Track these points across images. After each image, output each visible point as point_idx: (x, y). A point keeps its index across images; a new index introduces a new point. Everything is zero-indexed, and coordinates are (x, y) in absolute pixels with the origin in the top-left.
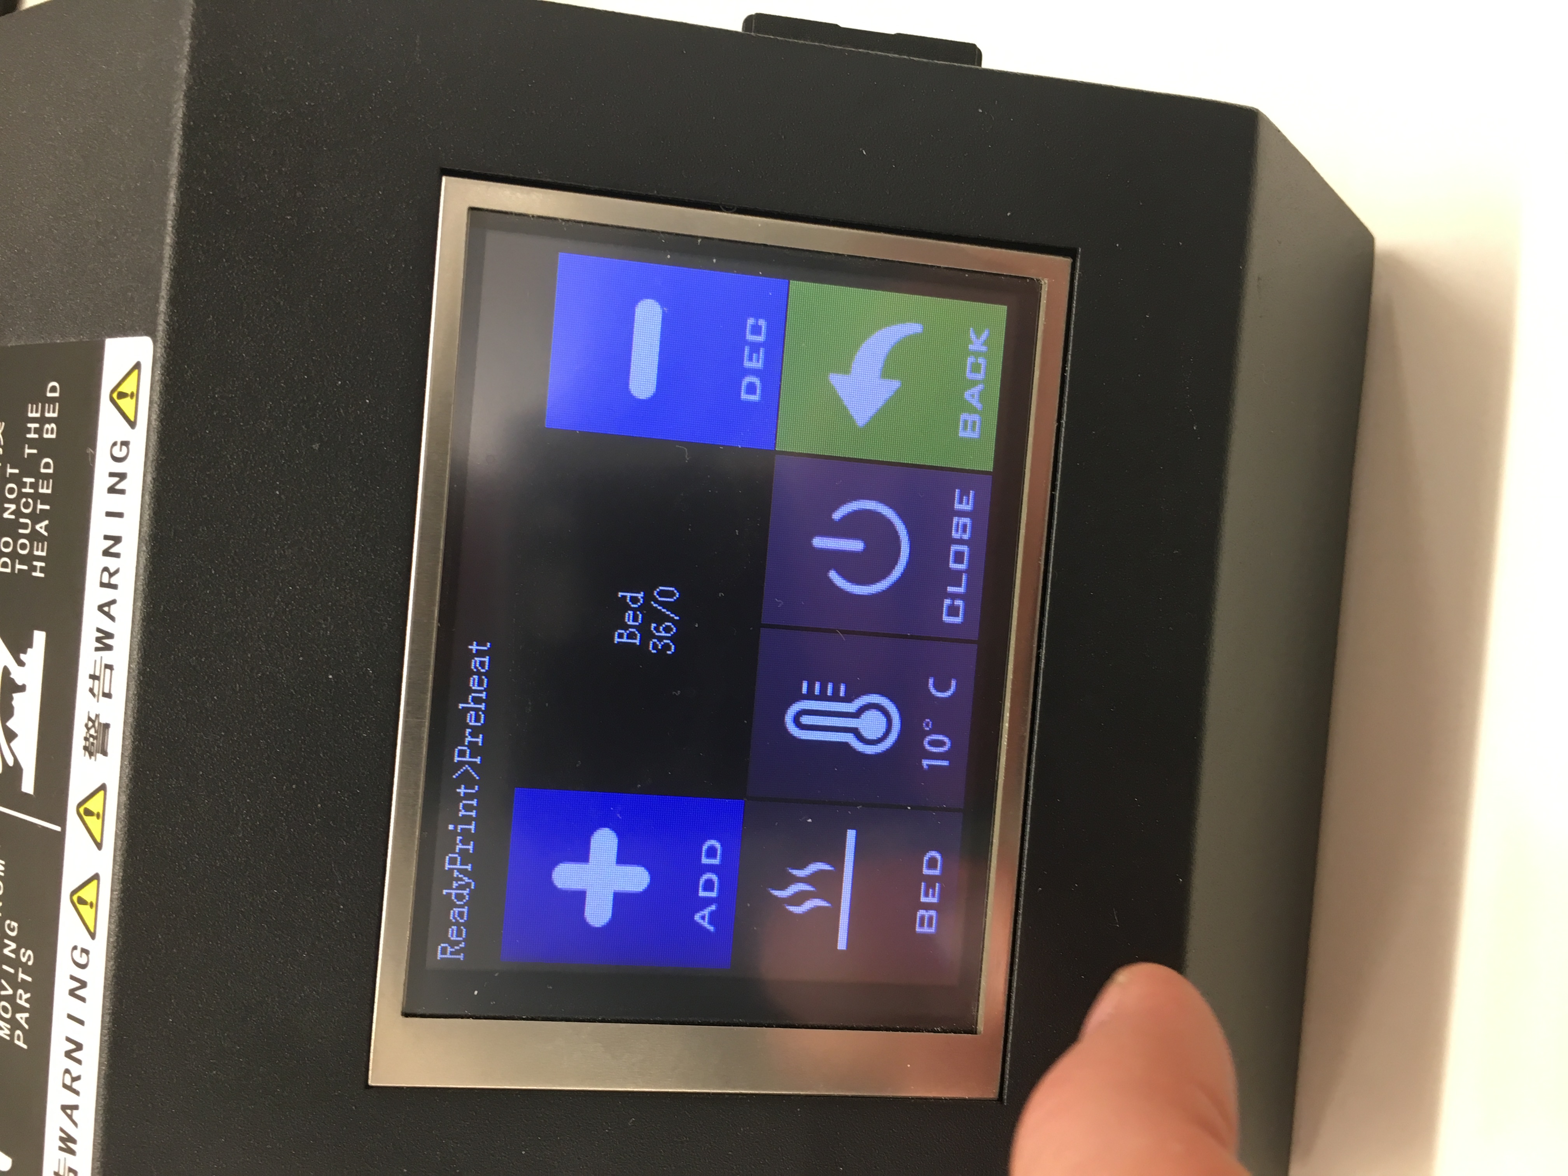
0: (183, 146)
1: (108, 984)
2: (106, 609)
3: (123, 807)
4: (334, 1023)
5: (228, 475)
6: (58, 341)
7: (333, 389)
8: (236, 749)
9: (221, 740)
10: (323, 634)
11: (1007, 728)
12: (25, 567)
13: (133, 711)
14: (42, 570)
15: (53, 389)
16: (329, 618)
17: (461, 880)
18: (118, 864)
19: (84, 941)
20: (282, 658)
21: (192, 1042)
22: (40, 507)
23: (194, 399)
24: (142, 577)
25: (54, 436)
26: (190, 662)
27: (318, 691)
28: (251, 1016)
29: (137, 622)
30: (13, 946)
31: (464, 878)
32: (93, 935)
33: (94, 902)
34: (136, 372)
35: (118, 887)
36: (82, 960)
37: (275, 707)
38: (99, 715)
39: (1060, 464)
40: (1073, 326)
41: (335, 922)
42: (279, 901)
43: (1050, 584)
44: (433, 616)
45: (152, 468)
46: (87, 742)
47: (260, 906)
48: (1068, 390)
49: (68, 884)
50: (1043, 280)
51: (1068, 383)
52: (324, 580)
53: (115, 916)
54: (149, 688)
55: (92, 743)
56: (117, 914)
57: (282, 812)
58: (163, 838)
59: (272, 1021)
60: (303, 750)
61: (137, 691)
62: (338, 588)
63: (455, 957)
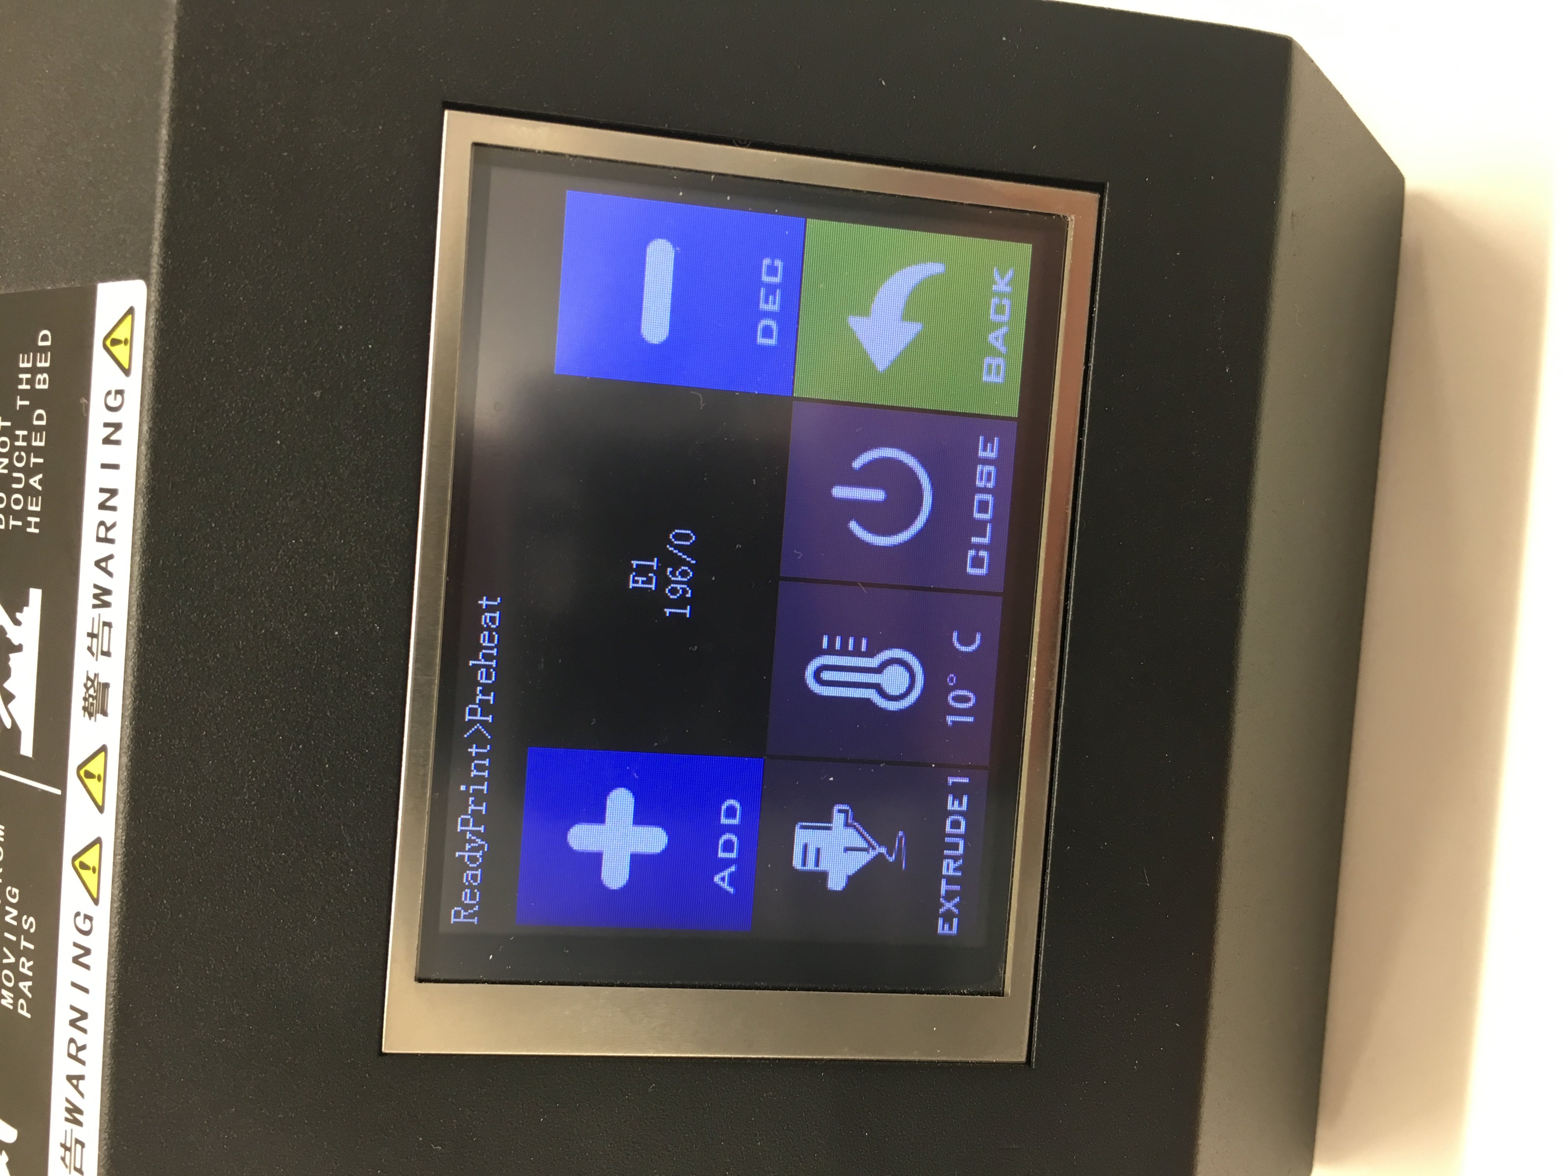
1: (113, 950)
2: (103, 564)
3: (124, 769)
4: (346, 989)
5: (227, 424)
6: (49, 288)
7: (334, 334)
8: (240, 708)
9: (225, 700)
10: (328, 590)
11: (1034, 683)
12: (19, 523)
13: (133, 670)
14: (37, 525)
15: (45, 338)
16: (334, 573)
17: (474, 841)
18: (121, 827)
19: (87, 907)
20: (286, 614)
21: (201, 1010)
22: (33, 460)
23: (191, 345)
24: (140, 531)
25: (46, 386)
26: (191, 619)
27: (323, 648)
28: (261, 983)
29: (135, 578)
30: (15, 913)
31: (477, 840)
32: (96, 901)
33: (97, 867)
34: (130, 317)
35: (121, 851)
36: (86, 927)
37: (280, 664)
38: (98, 674)
39: (1088, 409)
40: (1100, 265)
41: (346, 885)
42: (287, 864)
43: (1077, 533)
44: (442, 570)
45: (148, 417)
46: (87, 703)
47: (268, 870)
48: (1095, 331)
49: (70, 849)
50: (1070, 216)
51: (1095, 325)
52: (328, 533)
53: (118, 881)
54: (149, 645)
55: (91, 703)
56: (120, 879)
57: (289, 773)
58: (166, 800)
59: (282, 987)
60: (309, 709)
61: (137, 649)
62: (342, 541)
63: (469, 920)
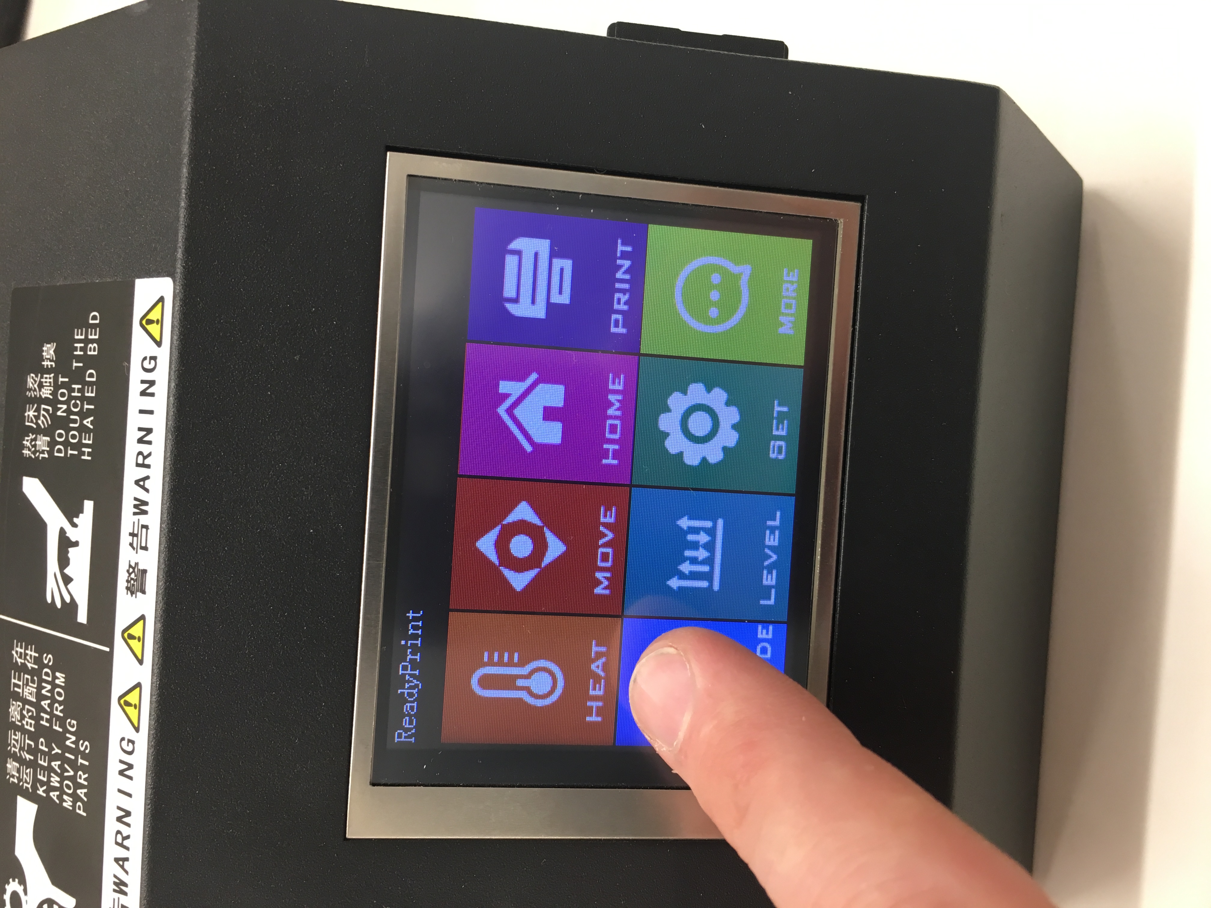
0: (192, 133)
1: (150, 766)
2: (142, 483)
3: (158, 632)
4: (320, 792)
5: (232, 380)
6: (97, 281)
7: (309, 314)
8: (242, 587)
9: (231, 581)
10: (305, 499)
11: (819, 560)
12: (76, 453)
13: (165, 560)
14: (89, 454)
15: (94, 317)
16: (309, 487)
17: (411, 682)
18: (156, 675)
19: (130, 733)
20: (275, 517)
21: (214, 809)
22: (86, 406)
23: (205, 324)
24: (169, 459)
25: (96, 353)
26: (206, 522)
27: (302, 542)
28: (258, 788)
29: (166, 493)
30: (73, 738)
31: (414, 681)
32: (137, 729)
33: (138, 704)
34: (160, 304)
35: (156, 692)
36: (129, 749)
37: (271, 554)
38: (138, 563)
39: (855, 359)
40: (863, 255)
41: (319, 715)
42: (277, 701)
43: (849, 450)
44: (387, 484)
45: (175, 376)
46: (129, 584)
47: (262, 705)
48: (859, 303)
49: (117, 690)
50: (839, 220)
51: (860, 298)
52: (305, 458)
53: (153, 715)
54: (176, 542)
55: (133, 584)
56: (156, 713)
57: (277, 634)
58: (189, 655)
59: (273, 791)
60: (292, 586)
61: (168, 545)
62: (315, 464)
63: (408, 740)
